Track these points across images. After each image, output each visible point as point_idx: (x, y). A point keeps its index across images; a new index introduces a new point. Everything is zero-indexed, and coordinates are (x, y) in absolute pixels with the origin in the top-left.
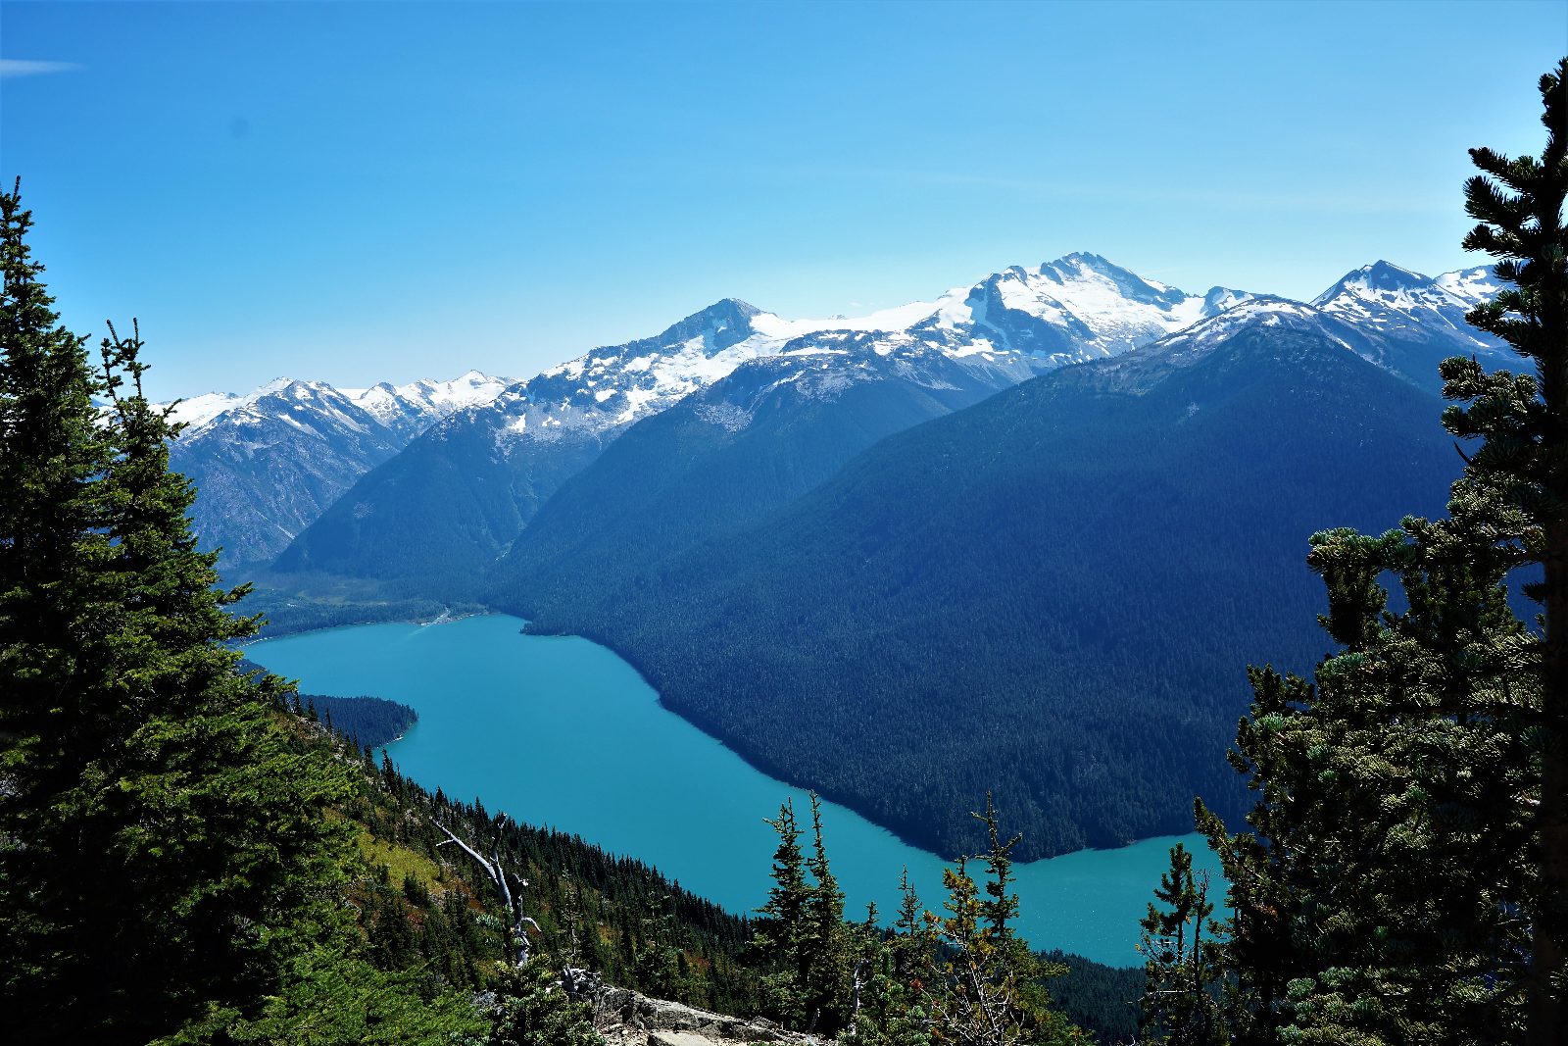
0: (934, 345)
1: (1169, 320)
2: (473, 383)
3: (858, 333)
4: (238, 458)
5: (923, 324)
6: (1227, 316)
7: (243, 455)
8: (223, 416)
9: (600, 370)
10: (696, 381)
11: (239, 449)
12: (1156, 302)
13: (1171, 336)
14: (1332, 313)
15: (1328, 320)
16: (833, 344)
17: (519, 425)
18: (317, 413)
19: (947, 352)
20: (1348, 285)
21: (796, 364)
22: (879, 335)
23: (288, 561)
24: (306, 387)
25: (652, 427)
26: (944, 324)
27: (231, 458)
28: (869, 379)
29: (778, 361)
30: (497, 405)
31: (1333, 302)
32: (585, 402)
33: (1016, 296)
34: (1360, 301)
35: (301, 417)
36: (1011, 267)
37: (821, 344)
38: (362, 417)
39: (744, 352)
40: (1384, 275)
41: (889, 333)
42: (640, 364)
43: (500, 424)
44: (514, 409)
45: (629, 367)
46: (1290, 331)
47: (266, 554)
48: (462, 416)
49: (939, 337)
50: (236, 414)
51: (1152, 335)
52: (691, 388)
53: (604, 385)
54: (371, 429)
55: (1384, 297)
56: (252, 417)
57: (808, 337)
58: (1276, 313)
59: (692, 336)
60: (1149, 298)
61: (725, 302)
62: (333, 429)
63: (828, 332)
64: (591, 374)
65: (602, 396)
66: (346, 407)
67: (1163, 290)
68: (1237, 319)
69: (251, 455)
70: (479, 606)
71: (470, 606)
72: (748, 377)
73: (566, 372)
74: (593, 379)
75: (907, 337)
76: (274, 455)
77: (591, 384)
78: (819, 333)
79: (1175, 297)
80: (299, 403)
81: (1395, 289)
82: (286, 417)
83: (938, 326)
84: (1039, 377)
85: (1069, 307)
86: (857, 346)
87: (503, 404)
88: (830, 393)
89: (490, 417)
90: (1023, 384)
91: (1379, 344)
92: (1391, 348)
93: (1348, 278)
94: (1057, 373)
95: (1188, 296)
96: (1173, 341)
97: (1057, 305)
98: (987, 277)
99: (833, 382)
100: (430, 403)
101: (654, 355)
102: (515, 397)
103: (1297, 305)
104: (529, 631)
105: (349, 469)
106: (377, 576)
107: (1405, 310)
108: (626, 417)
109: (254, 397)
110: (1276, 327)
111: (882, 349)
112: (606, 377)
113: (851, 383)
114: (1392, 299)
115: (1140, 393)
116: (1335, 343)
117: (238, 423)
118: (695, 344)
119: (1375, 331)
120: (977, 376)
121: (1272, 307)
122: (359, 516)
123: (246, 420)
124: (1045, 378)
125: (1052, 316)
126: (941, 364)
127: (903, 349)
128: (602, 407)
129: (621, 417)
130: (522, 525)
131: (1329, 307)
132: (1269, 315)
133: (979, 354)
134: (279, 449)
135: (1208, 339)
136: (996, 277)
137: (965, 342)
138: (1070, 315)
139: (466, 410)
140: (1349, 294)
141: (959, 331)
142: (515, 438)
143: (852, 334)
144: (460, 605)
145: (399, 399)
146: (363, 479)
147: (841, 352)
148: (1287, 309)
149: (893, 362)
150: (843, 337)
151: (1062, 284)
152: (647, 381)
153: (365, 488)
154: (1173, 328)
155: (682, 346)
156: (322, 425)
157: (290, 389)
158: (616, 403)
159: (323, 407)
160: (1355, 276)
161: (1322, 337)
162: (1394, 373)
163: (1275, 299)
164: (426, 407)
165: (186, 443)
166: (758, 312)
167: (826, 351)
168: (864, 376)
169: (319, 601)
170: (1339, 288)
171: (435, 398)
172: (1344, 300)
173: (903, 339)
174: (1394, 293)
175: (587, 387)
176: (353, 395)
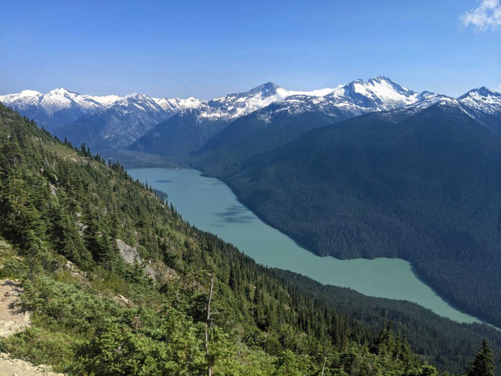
0: (331, 102)
1: (408, 100)
2: (192, 100)
3: (308, 96)
4: (120, 115)
5: (329, 95)
6: (428, 100)
7: (122, 114)
8: (116, 102)
9: (230, 100)
10: (258, 106)
11: (122, 113)
12: (404, 94)
13: (408, 105)
14: (464, 102)
15: (462, 105)
16: (301, 99)
17: (204, 115)
18: (145, 104)
19: (336, 105)
20: (470, 94)
21: (288, 104)
22: (315, 97)
23: (133, 147)
24: (142, 96)
25: (243, 119)
26: (335, 96)
27: (118, 115)
28: (310, 111)
29: (283, 103)
30: (199, 108)
31: (465, 99)
32: (224, 110)
33: (359, 89)
34: (474, 99)
35: (141, 105)
36: (359, 79)
37: (297, 99)
38: (158, 107)
39: (273, 99)
40: (484, 92)
41: (318, 97)
42: (242, 100)
43: (199, 113)
44: (204, 110)
45: (239, 100)
46: (449, 107)
47: (127, 144)
48: (188, 110)
49: (333, 99)
50: (120, 102)
51: (401, 104)
52: (256, 109)
53: (231, 105)
54: (161, 111)
55: (483, 99)
56: (125, 103)
57: (293, 96)
58: (445, 101)
59: (258, 92)
60: (402, 93)
61: (269, 83)
62: (149, 110)
63: (299, 95)
64: (227, 101)
65: (230, 108)
66: (154, 103)
67: (407, 91)
68: (431, 101)
69: (124, 115)
70: (188, 166)
71: (186, 166)
72: (273, 106)
73: (220, 100)
74: (227, 103)
75: (323, 99)
76: (131, 115)
77: (227, 104)
78: (296, 95)
79: (412, 93)
80: (139, 100)
81: (487, 96)
82: (136, 105)
83: (334, 96)
84: (363, 115)
85: (376, 94)
86: (308, 100)
87: (200, 108)
88: (297, 114)
89: (197, 111)
90: (358, 116)
91: (478, 114)
92: (482, 115)
93: (471, 91)
94: (370, 114)
95: (415, 93)
96: (409, 107)
97: (372, 92)
98: (351, 82)
99: (299, 111)
100: (179, 105)
101: (246, 98)
102: (204, 106)
103: (452, 99)
104: (202, 175)
105: (153, 122)
106: (159, 154)
107: (489, 103)
108: (236, 115)
109: (126, 97)
110: (444, 105)
111: (315, 102)
112: (231, 103)
113: (304, 112)
114: (485, 99)
115: (395, 122)
116: (464, 112)
117: (121, 105)
118: (259, 95)
119: (478, 110)
120: (343, 113)
121: (444, 99)
122: (156, 136)
123: (124, 104)
124: (366, 115)
125: (370, 96)
126: (333, 108)
127: (321, 102)
128: (229, 112)
129: (235, 115)
130: (202, 145)
131: (462, 101)
132: (443, 101)
133: (345, 106)
134: (133, 114)
135: (420, 107)
136: (354, 82)
137: (341, 101)
138: (375, 96)
139: (189, 108)
140: (470, 97)
141: (339, 98)
142: (203, 118)
143: (306, 96)
144: (183, 166)
145: (169, 103)
146: (157, 125)
147: (303, 102)
148: (449, 100)
149: (318, 106)
150: (304, 97)
151: (374, 86)
152: (243, 105)
153: (157, 128)
154: (408, 103)
155: (254, 95)
156: (146, 108)
157: (137, 97)
158: (234, 111)
159: (147, 103)
160: (474, 91)
161: (460, 110)
162: (482, 124)
163: (445, 96)
164: (178, 106)
165: (105, 109)
166: (279, 87)
167: (298, 101)
168: (308, 110)
169: (141, 160)
170: (467, 95)
171: (181, 104)
172: (468, 98)
173: (322, 99)
174: (486, 98)
175: (225, 105)
176: (156, 100)
